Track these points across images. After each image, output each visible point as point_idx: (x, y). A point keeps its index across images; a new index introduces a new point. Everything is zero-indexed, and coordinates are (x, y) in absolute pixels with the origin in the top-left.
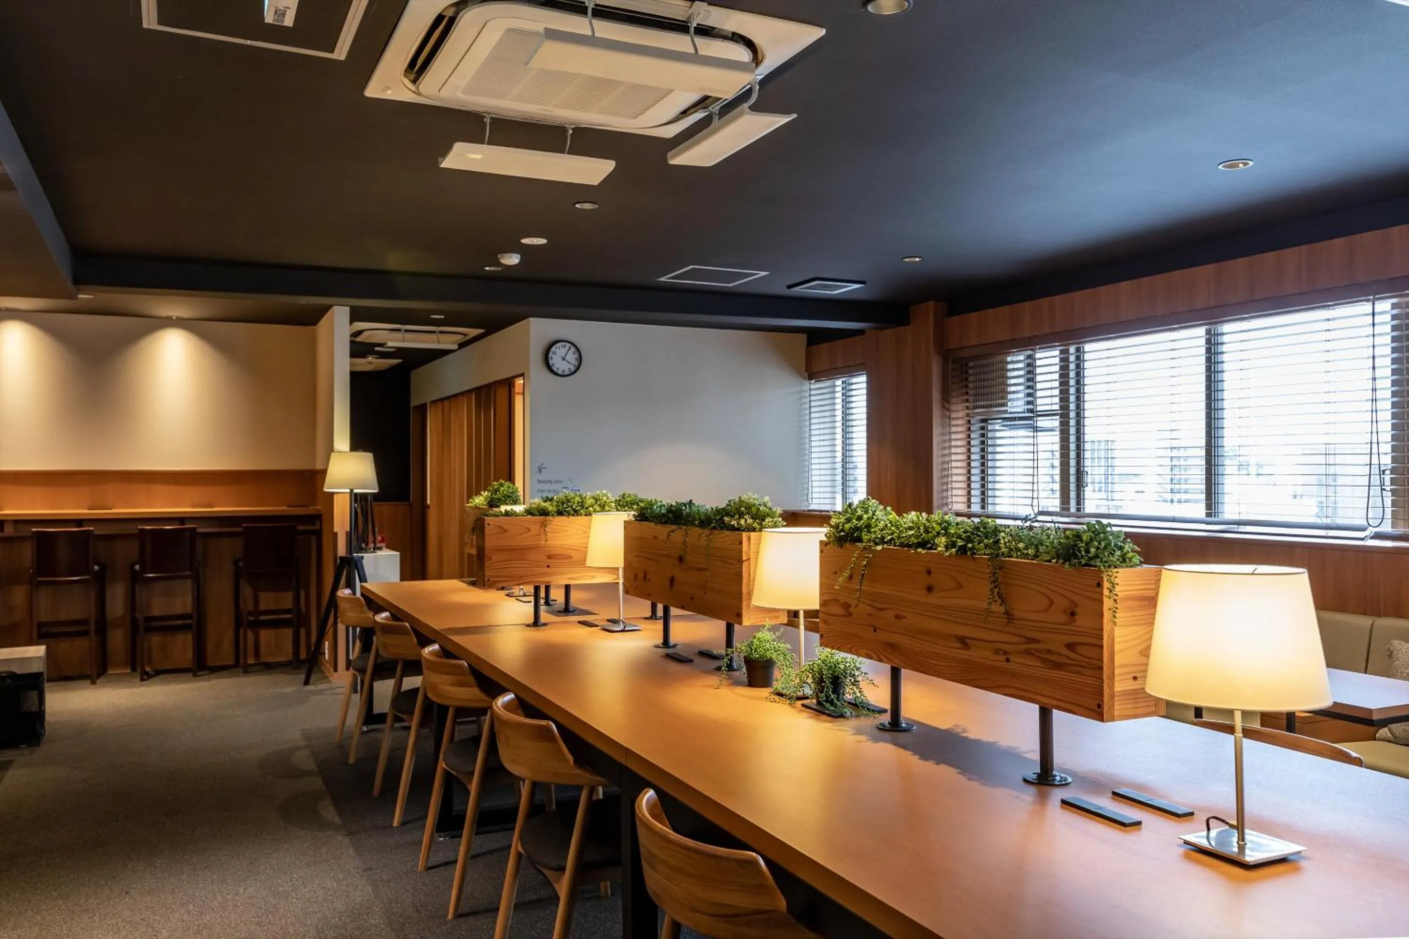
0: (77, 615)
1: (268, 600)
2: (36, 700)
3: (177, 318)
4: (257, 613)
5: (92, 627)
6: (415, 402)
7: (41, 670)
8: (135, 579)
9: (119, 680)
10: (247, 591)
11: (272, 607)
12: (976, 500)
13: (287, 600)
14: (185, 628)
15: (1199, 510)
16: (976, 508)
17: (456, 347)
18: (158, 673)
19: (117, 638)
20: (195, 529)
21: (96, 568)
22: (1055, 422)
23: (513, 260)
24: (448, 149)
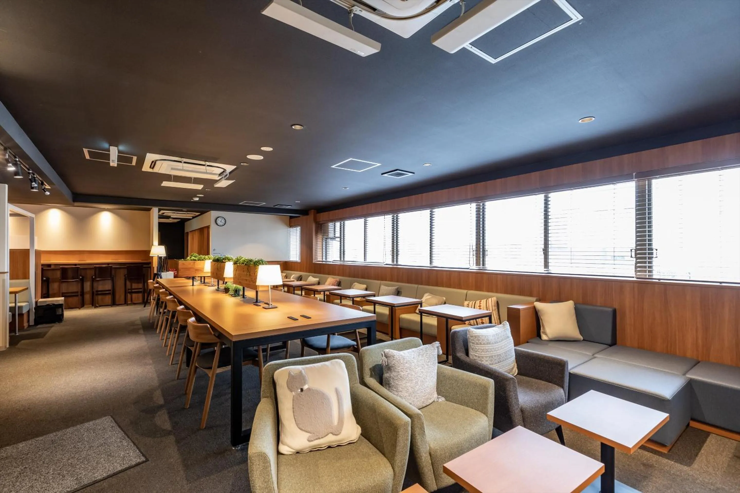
0: (75, 291)
1: (135, 286)
2: (61, 311)
3: (107, 209)
4: (132, 289)
5: (79, 293)
6: (186, 231)
7: (62, 303)
8: (93, 280)
9: (88, 308)
10: (128, 283)
11: (136, 287)
12: (324, 258)
13: (140, 286)
14: (109, 294)
15: (363, 260)
16: (324, 260)
17: (191, 218)
18: (100, 306)
19: (87, 297)
20: (112, 266)
21: (81, 277)
22: (339, 239)
23: (197, 199)
24: (162, 183)
